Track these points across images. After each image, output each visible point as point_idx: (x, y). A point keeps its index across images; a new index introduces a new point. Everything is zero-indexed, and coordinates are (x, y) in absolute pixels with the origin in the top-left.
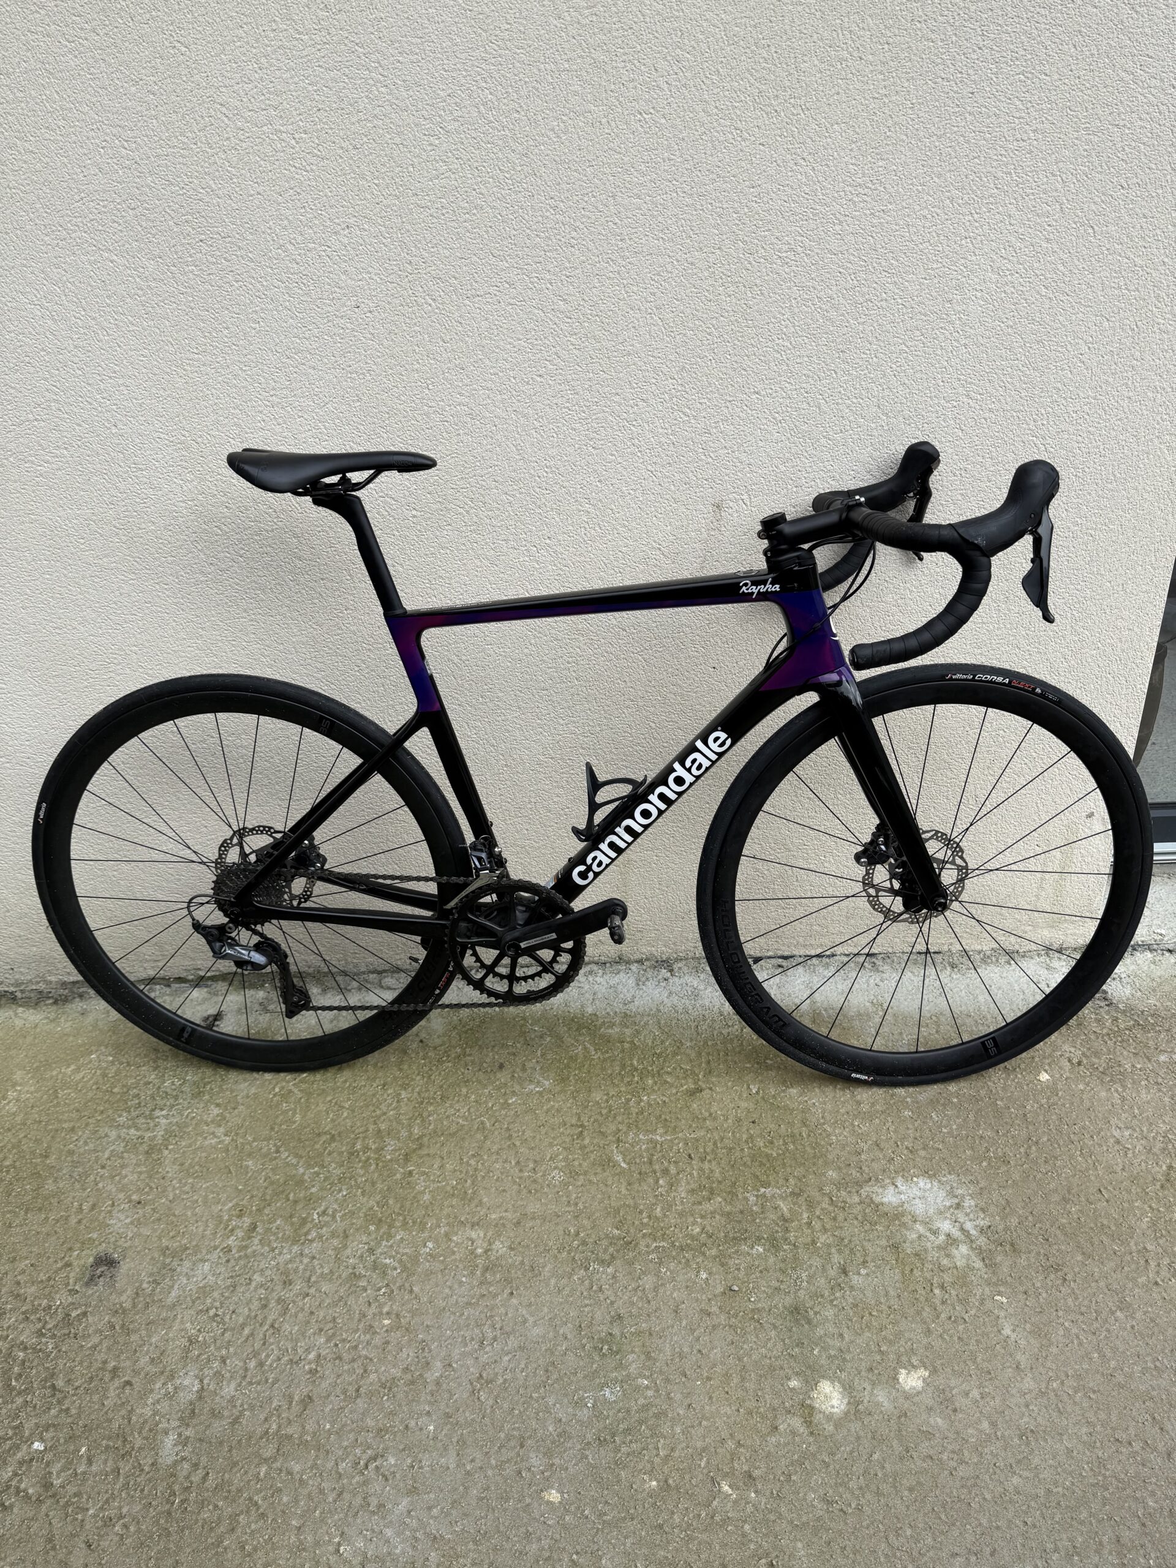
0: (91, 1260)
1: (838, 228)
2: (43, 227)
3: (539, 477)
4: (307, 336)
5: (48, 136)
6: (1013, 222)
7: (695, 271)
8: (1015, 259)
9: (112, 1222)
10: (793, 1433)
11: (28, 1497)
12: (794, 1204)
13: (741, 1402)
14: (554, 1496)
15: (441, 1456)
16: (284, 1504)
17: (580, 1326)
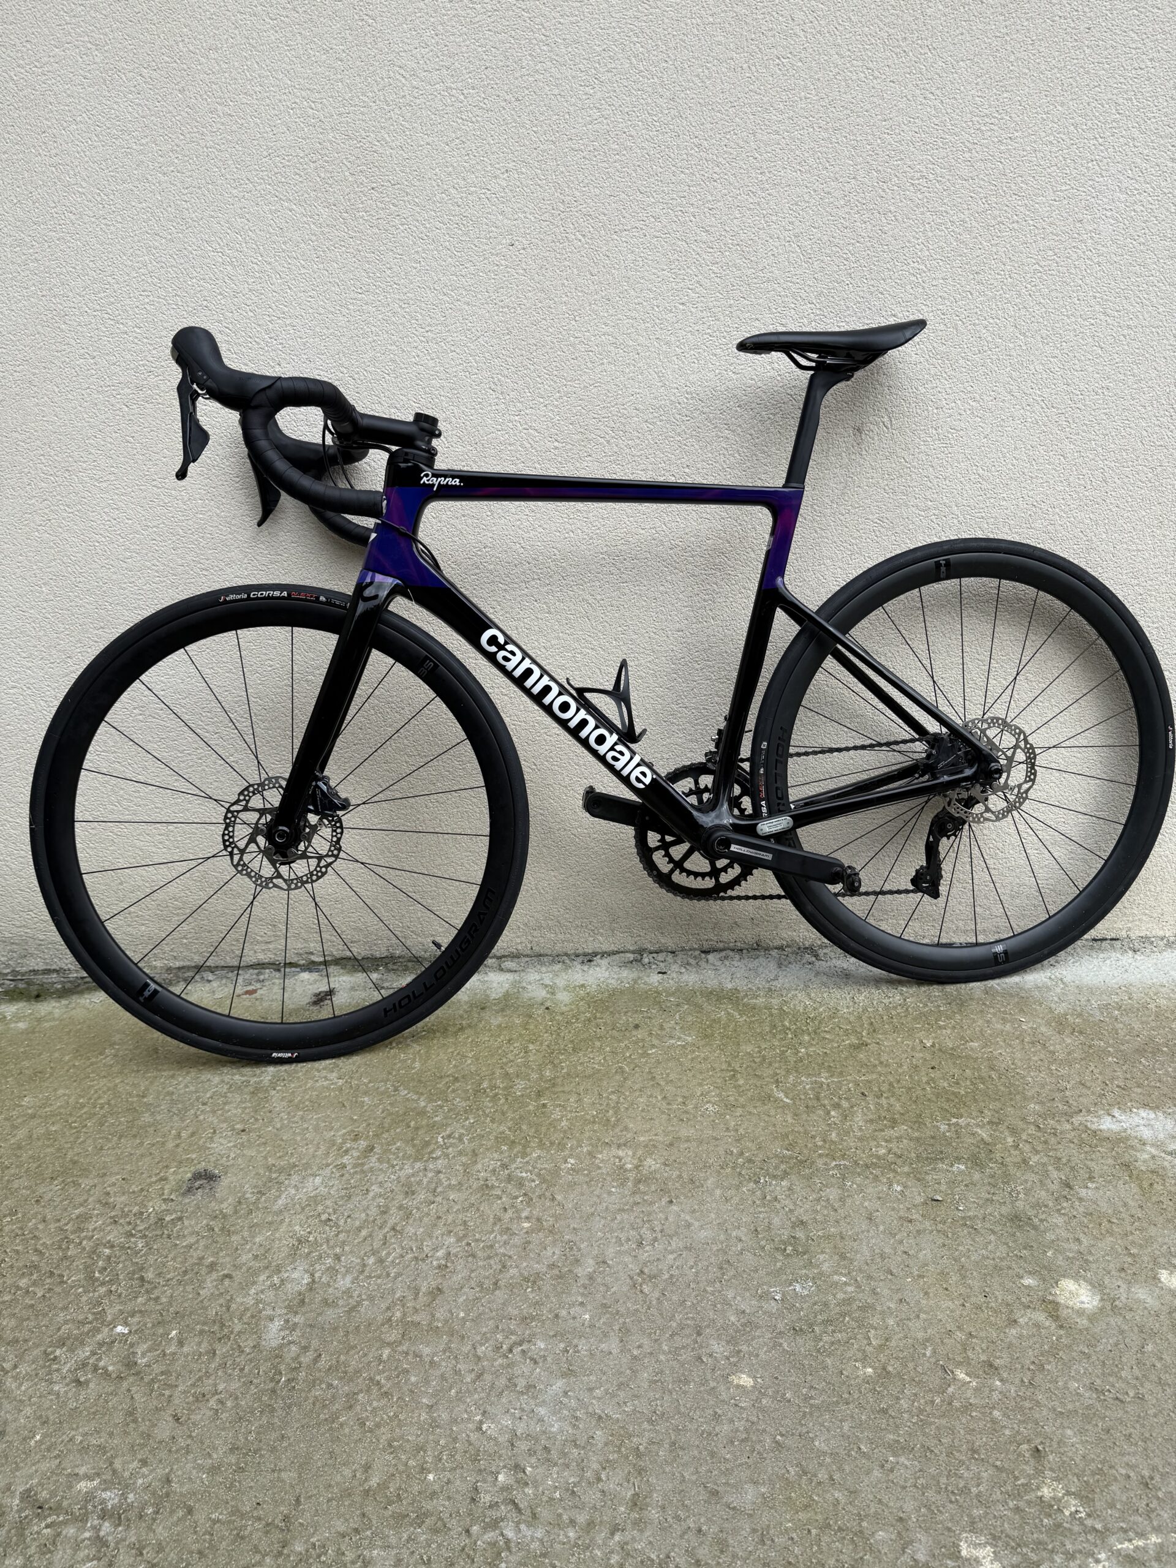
0: (189, 1175)
1: (967, 155)
2: (232, 181)
3: (679, 403)
4: (464, 273)
5: (245, 101)
6: (1137, 144)
7: (832, 200)
8: (1142, 179)
9: (212, 1145)
10: (1037, 1325)
11: (106, 1373)
12: (994, 1131)
13: (965, 1298)
14: (746, 1380)
15: (601, 1341)
16: (412, 1384)
17: (756, 1230)
